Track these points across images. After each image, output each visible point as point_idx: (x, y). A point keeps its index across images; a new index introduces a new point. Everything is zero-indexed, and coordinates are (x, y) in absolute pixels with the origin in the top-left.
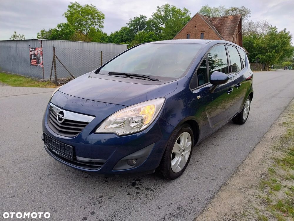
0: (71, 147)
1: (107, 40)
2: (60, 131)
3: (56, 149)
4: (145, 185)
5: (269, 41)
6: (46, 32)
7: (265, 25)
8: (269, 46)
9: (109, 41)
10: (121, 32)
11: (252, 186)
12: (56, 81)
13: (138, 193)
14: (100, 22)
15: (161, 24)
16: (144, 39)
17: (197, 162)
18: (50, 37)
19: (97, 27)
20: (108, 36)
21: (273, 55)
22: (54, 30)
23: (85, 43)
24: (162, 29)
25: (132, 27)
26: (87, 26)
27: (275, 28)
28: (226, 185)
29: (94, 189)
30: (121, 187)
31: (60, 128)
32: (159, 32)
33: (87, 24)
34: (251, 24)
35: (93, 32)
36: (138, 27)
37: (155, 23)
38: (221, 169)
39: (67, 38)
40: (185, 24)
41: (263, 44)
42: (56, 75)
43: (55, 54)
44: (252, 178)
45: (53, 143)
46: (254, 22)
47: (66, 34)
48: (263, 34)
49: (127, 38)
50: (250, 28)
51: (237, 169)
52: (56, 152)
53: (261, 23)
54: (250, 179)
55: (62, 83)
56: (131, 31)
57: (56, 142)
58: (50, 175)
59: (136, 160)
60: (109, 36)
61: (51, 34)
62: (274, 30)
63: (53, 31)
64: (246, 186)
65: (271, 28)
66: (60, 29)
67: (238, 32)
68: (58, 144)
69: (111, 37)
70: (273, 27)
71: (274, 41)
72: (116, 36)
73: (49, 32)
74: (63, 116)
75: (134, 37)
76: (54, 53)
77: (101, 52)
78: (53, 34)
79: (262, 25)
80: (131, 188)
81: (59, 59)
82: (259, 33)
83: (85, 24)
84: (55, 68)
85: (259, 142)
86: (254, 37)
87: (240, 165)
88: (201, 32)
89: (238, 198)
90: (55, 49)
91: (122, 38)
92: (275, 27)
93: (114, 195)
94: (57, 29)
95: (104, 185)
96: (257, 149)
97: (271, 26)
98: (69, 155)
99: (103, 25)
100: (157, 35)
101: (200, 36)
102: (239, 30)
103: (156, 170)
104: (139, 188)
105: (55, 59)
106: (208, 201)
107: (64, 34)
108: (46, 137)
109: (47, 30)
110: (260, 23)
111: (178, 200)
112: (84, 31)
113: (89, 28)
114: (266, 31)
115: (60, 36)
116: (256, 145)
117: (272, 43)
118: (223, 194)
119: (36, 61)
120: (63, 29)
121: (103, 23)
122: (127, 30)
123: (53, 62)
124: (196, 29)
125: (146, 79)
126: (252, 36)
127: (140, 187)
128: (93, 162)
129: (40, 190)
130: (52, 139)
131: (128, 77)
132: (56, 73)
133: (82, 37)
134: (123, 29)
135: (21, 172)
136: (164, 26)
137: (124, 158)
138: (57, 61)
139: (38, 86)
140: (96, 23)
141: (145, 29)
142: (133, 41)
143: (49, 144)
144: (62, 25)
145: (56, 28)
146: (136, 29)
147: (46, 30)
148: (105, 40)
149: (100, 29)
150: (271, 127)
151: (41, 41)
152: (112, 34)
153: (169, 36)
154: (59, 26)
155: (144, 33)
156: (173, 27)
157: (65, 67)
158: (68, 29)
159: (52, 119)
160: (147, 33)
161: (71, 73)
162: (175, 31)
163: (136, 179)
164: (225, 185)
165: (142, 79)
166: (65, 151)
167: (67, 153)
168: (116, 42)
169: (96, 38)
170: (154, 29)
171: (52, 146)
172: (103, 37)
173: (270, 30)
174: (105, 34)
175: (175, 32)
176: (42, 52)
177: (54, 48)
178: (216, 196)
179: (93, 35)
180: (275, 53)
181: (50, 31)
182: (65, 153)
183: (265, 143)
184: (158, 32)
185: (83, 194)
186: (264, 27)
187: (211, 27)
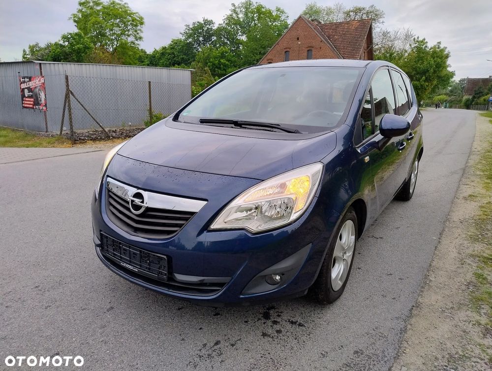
0: (165, 257)
1: (147, 62)
2: (136, 230)
3: (130, 262)
4: (285, 316)
5: (415, 62)
6: (41, 49)
7: (407, 36)
8: (416, 71)
9: (151, 63)
10: (172, 48)
11: (460, 306)
12: (72, 135)
13: (279, 332)
14: (136, 31)
15: (240, 34)
16: (211, 60)
17: (359, 268)
18: (48, 56)
19: (131, 39)
20: (148, 55)
21: (422, 86)
22: (56, 44)
23: (118, 68)
24: (241, 43)
25: (190, 40)
26: (113, 38)
27: (423, 42)
28: (417, 305)
29: (201, 329)
30: (246, 322)
31: (136, 223)
32: (237, 48)
33: (114, 33)
34: (385, 34)
35: (124, 48)
36: (201, 39)
37: (229, 33)
38: (401, 279)
39: (79, 59)
40: (279, 35)
41: (406, 67)
42: (71, 125)
43: (70, 87)
44: (454, 290)
45: (122, 251)
46: (390, 32)
47: (78, 52)
48: (406, 51)
49: (183, 58)
50: (383, 42)
51: (426, 277)
52: (130, 267)
53: (402, 33)
54: (452, 293)
55: (82, 138)
56: (189, 46)
57: (130, 248)
58: (112, 308)
59: (281, 275)
60: (150, 55)
61: (50, 52)
62: (423, 45)
63: (54, 47)
64: (451, 305)
65: (417, 41)
66: (67, 43)
67: (366, 48)
68: (134, 253)
69: (154, 57)
70: (421, 39)
71: (422, 63)
72: (163, 54)
73: (46, 49)
74: (143, 202)
75: (194, 57)
76: (68, 86)
77: (150, 82)
78: (54, 52)
79: (403, 37)
80: (264, 323)
81: (76, 96)
82: (397, 49)
83: (110, 35)
84: (70, 111)
85: (444, 230)
86: (391, 55)
87: (428, 271)
88: (307, 48)
89: (445, 328)
90: (69, 78)
91: (174, 57)
92: (424, 39)
93: (239, 338)
94: (61, 42)
95: (215, 320)
96: (445, 241)
97: (418, 38)
98: (160, 273)
99: (142, 35)
100: (233, 53)
101: (306, 54)
102: (367, 44)
103: (308, 290)
104: (279, 322)
105: (69, 97)
106: (400, 337)
107: (74, 51)
108: (107, 241)
109: (42, 45)
110: (399, 34)
111: (351, 339)
112: (109, 46)
113: (117, 41)
114: (410, 45)
115: (67, 55)
116: (441, 234)
117: (420, 65)
118: (419, 323)
119: (32, 100)
120: (73, 43)
121: (142, 32)
122: (182, 44)
123: (65, 101)
124: (299, 43)
125: (274, 130)
126: (388, 55)
127: (279, 320)
128: (207, 283)
129: (103, 339)
130: (120, 243)
131: (239, 127)
132: (71, 122)
133: (106, 57)
134: (175, 43)
135: (58, 307)
136: (244, 38)
137: (263, 272)
138: (73, 101)
139: (40, 145)
140: (129, 33)
141: (212, 42)
142: (193, 63)
143: (114, 254)
144: (69, 36)
145: (59, 41)
146: (197, 43)
147: (40, 45)
148: (142, 62)
149: (136, 42)
150: (452, 203)
151: (40, 64)
152: (155, 51)
153: (253, 55)
154: (65, 38)
155: (210, 50)
156: (260, 40)
157: (86, 110)
158: (81, 44)
159: (114, 207)
160: (217, 49)
161: (98, 121)
162: (263, 46)
163: (267, 307)
164: (417, 307)
165: (266, 130)
166: (149, 265)
167: (155, 267)
168: (163, 64)
169: (131, 59)
170: (228, 42)
171: (121, 257)
172: (140, 56)
173: (416, 45)
174: (143, 51)
175: (264, 48)
176: (43, 84)
177: (67, 78)
178: (409, 327)
179: (124, 54)
180: (425, 81)
181: (49, 46)
182: (149, 269)
183: (454, 229)
184: (234, 47)
185: (183, 339)
186: (405, 39)
187: (323, 39)
